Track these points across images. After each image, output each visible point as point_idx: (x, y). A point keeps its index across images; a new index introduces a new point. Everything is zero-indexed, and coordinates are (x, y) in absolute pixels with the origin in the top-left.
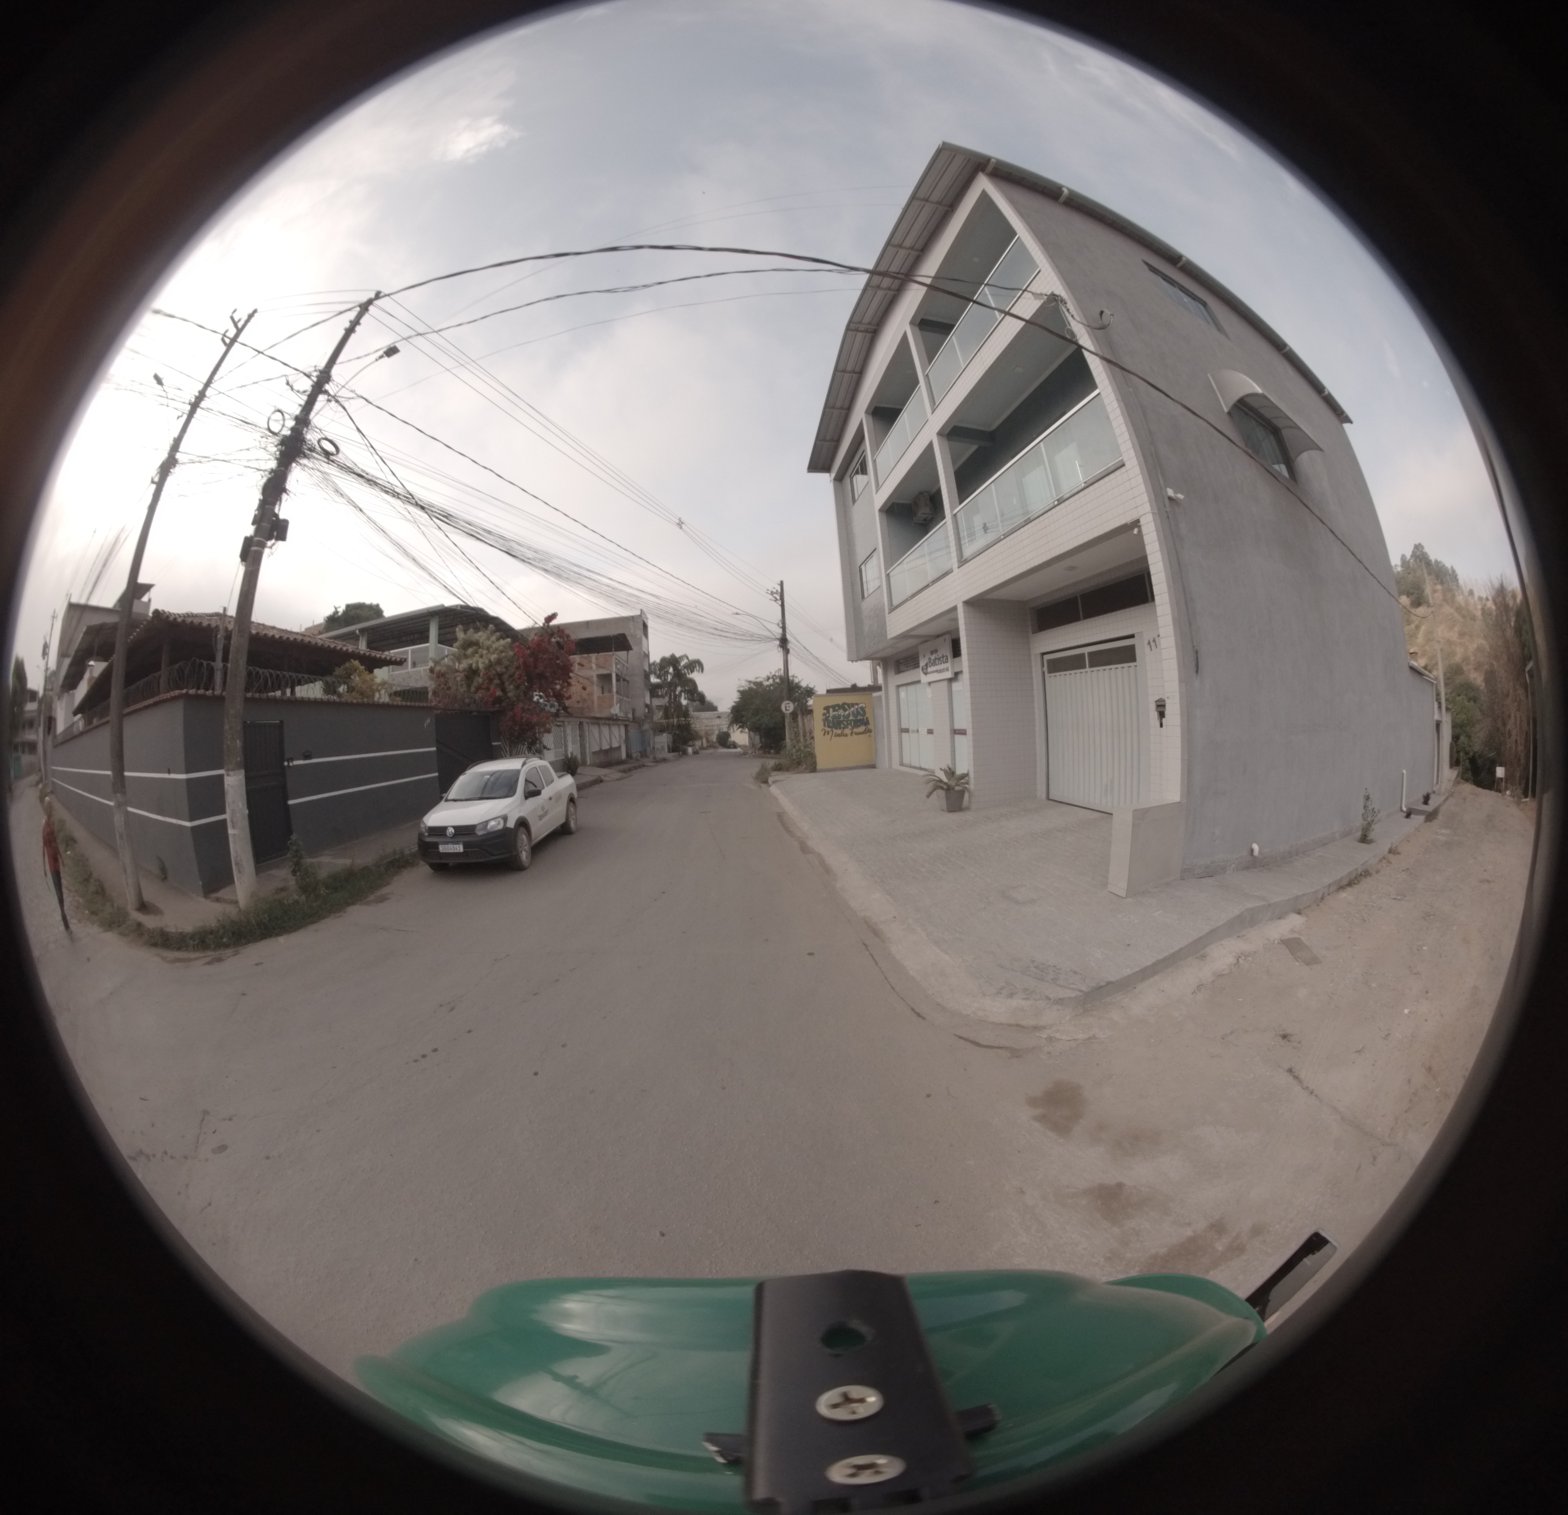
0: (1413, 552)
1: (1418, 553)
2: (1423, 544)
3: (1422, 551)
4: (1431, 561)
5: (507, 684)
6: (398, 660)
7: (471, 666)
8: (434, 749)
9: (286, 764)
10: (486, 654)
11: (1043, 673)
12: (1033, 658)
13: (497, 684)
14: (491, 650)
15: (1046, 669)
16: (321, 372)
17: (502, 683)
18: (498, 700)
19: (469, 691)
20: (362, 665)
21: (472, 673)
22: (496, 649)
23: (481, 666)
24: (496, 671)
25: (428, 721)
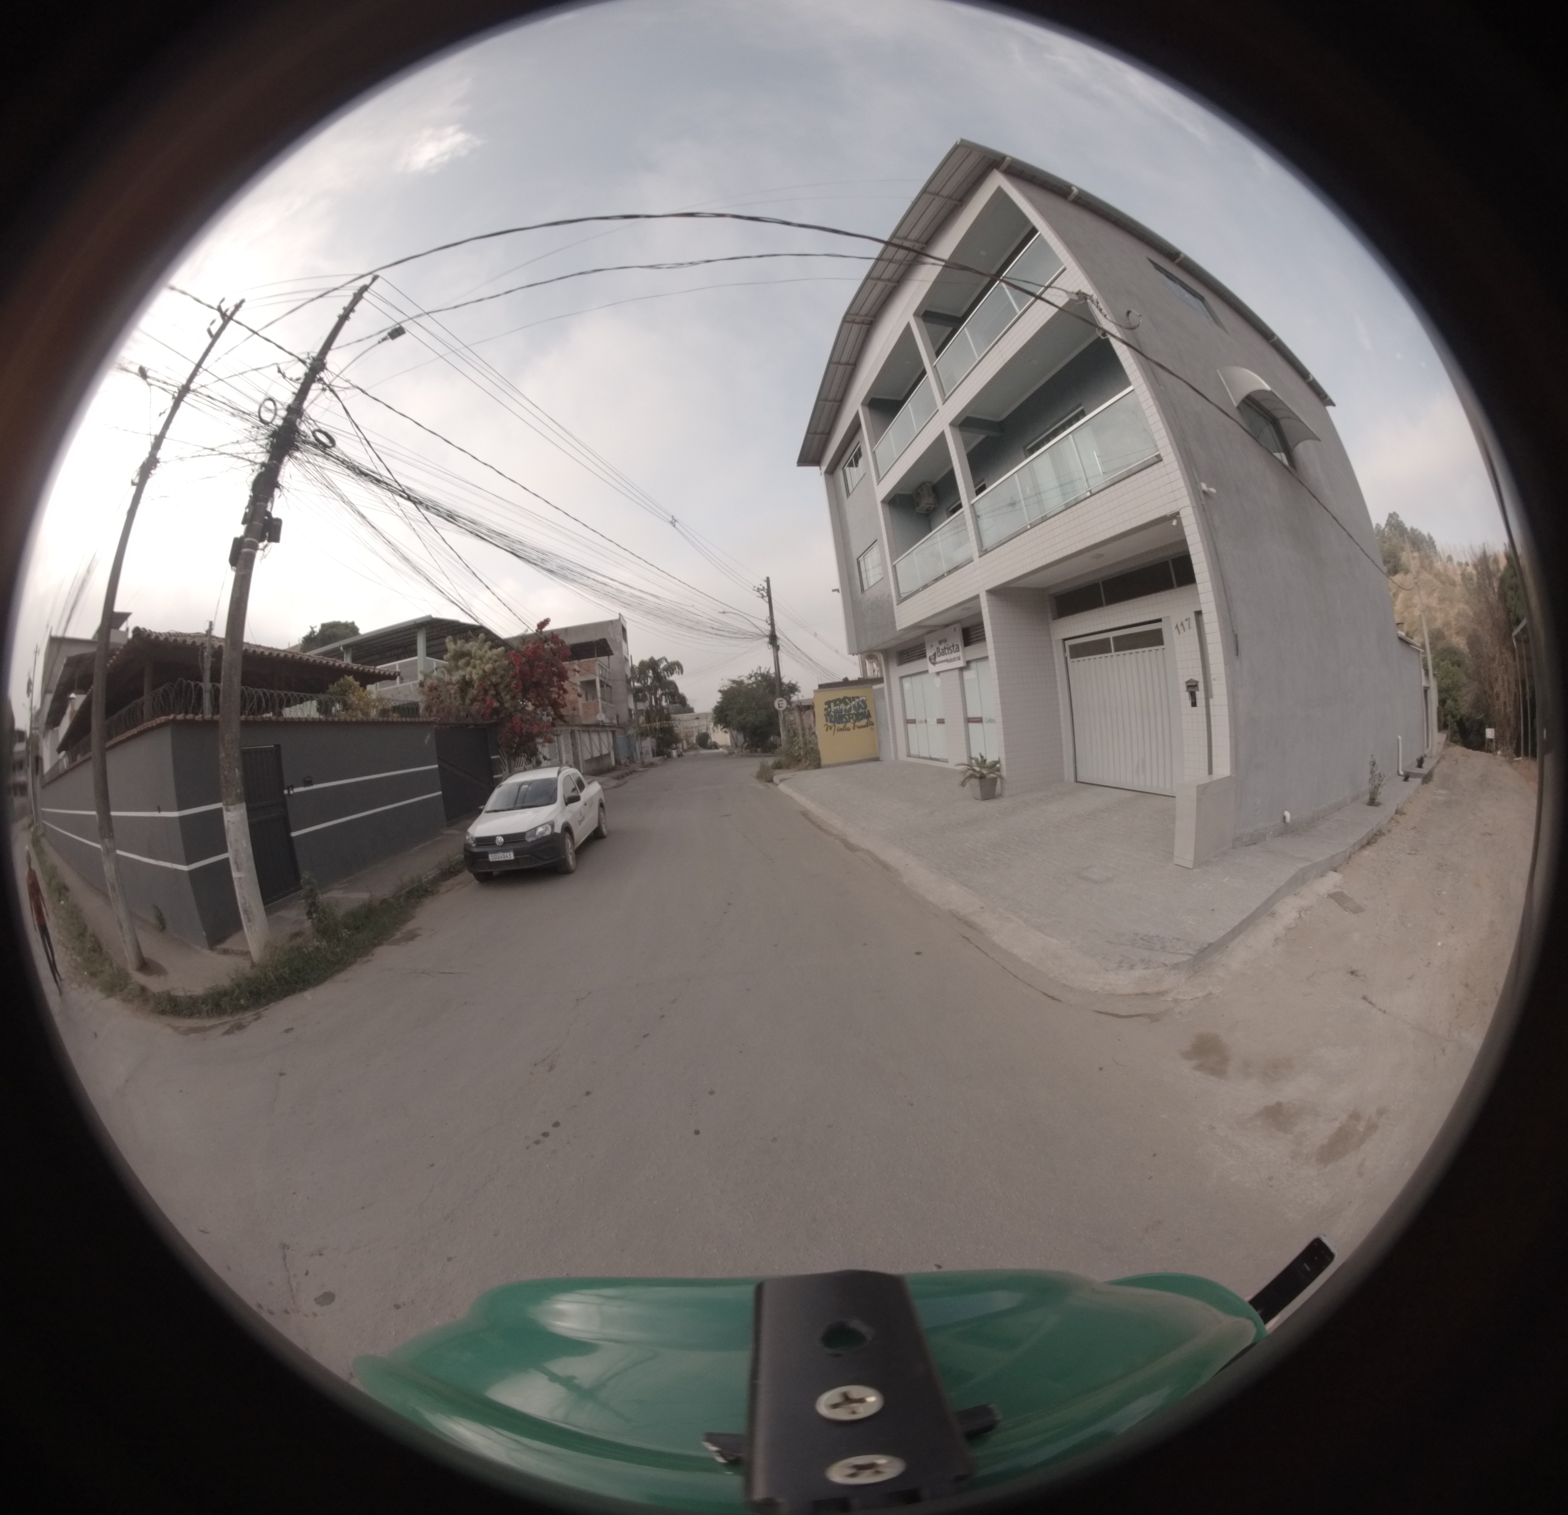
0: (1388, 521)
1: (1393, 522)
2: (1398, 512)
3: (1397, 520)
4: (1406, 529)
5: (503, 694)
6: (392, 674)
7: (464, 677)
8: (436, 766)
9: (286, 792)
10: (480, 664)
11: (1066, 658)
12: (1054, 644)
13: (493, 695)
14: (485, 660)
15: (1068, 654)
16: (314, 359)
17: (498, 694)
18: (496, 711)
19: (464, 704)
20: (356, 680)
21: (465, 685)
22: (490, 659)
23: (475, 677)
24: (491, 682)
25: (428, 737)
